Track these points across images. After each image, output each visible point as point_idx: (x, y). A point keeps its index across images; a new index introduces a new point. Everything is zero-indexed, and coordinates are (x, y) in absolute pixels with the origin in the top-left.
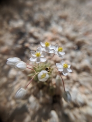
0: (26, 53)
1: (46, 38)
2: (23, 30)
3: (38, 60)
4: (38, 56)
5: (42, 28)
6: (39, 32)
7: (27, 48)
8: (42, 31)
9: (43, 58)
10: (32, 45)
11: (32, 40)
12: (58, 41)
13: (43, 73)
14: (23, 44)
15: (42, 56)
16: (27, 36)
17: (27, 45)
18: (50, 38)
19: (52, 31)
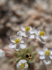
0: (8, 34)
1: (29, 16)
2: (5, 8)
3: (18, 47)
4: (17, 42)
5: (26, 4)
6: (22, 10)
7: (9, 29)
8: (26, 8)
9: (23, 44)
10: (15, 25)
11: (14, 19)
12: (42, 20)
13: (22, 63)
14: (5, 24)
15: (23, 42)
16: (9, 14)
17: (9, 25)
18: (34, 17)
19: (36, 9)
